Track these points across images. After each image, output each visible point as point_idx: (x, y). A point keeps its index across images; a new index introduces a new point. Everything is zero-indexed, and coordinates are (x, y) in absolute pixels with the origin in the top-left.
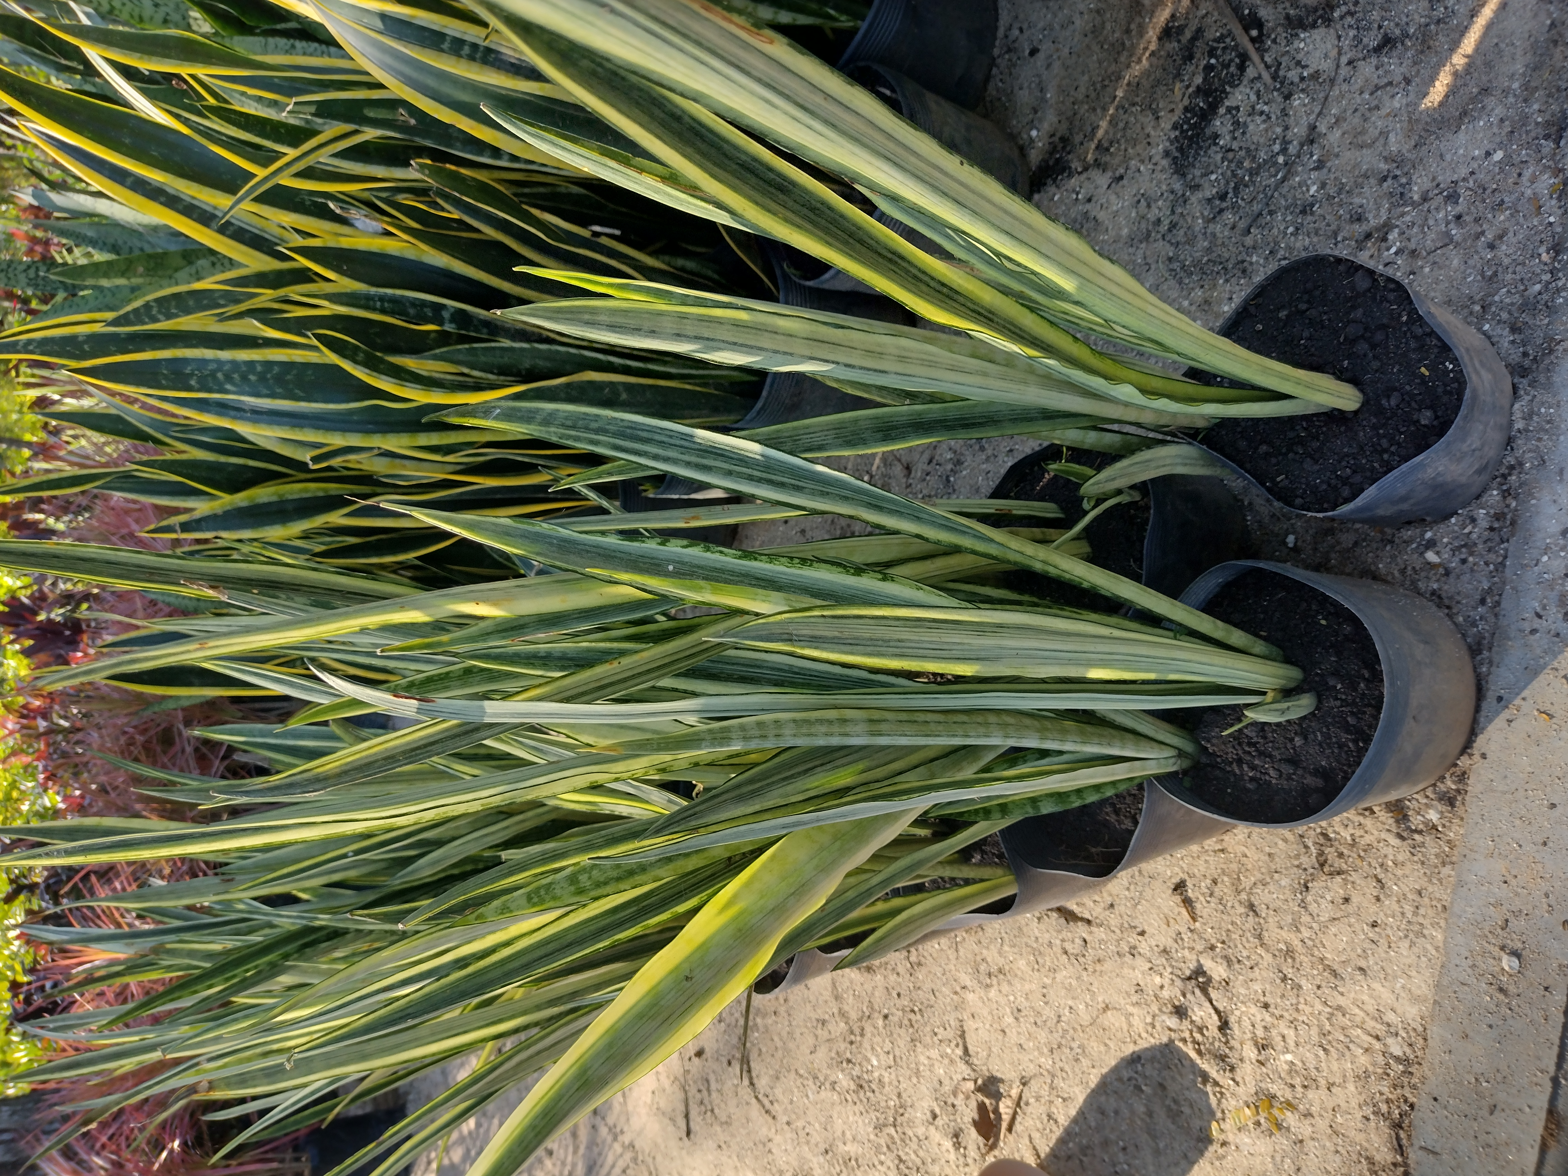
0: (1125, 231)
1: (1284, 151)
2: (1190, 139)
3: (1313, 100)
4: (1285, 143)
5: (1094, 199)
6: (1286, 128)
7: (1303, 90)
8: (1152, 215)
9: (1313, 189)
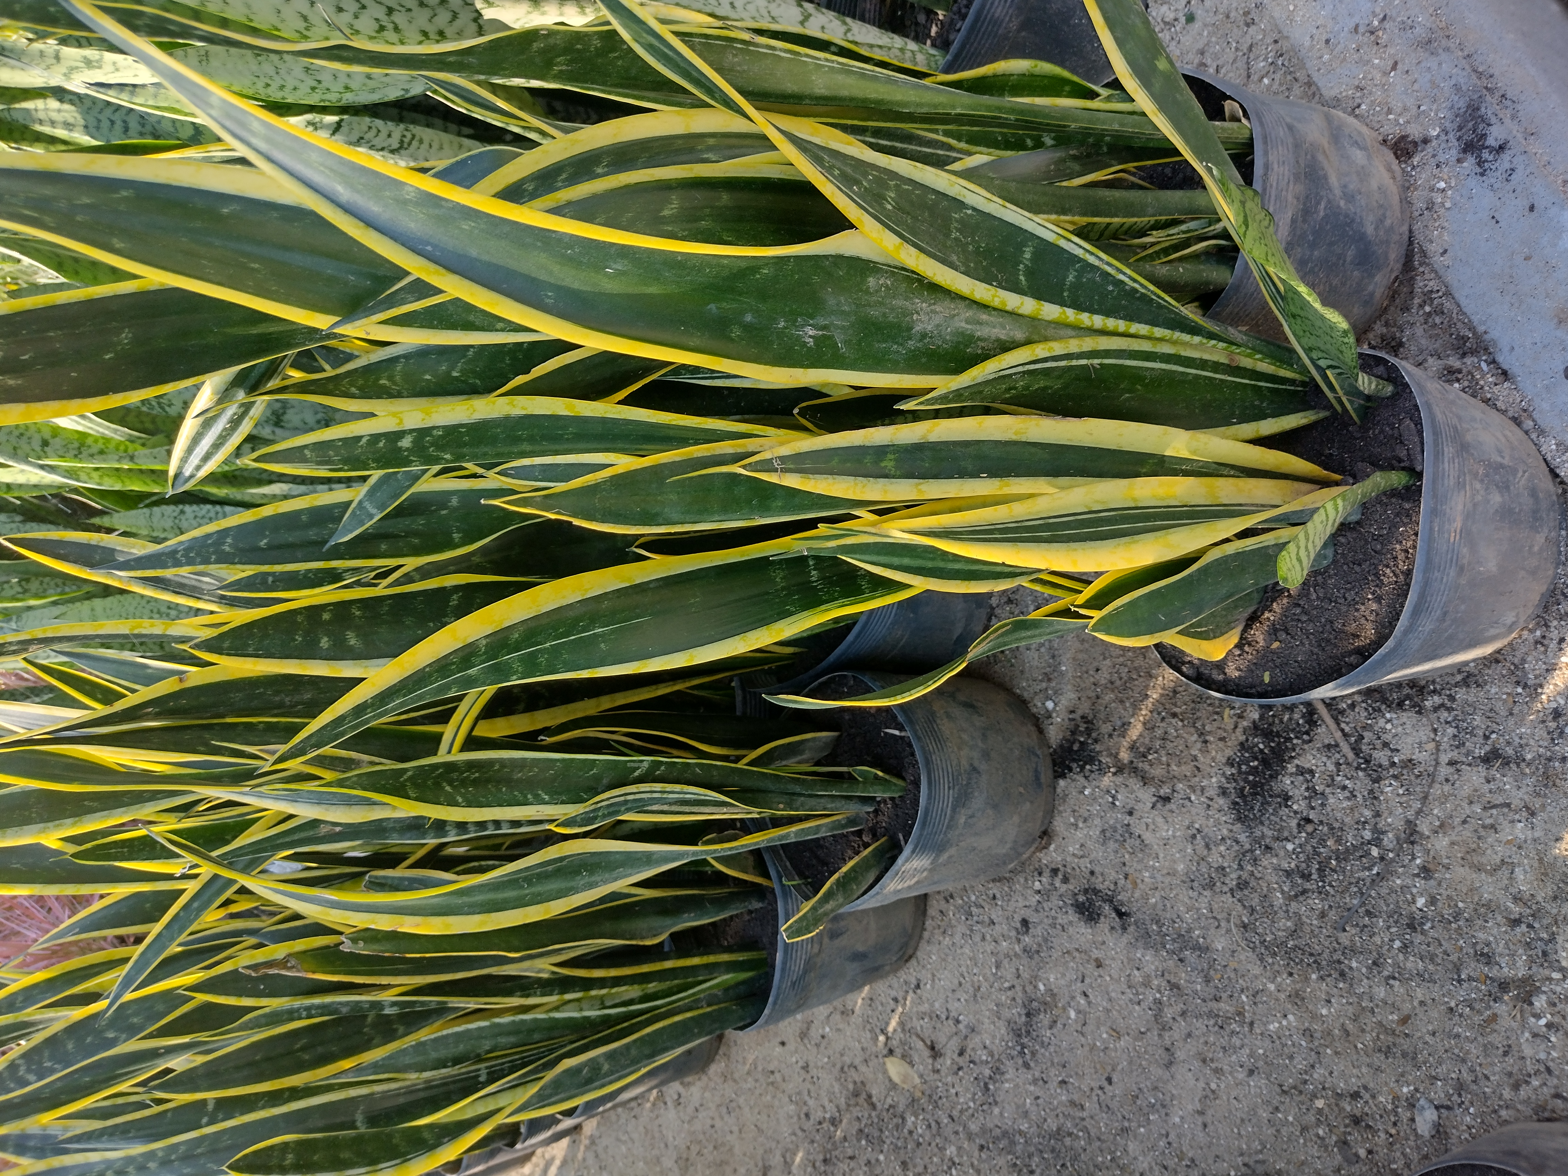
0: (1181, 867)
1: (1377, 841)
2: (1254, 785)
3: (1408, 792)
4: (1378, 833)
5: (1135, 812)
6: (1377, 815)
7: (1395, 777)
8: (1215, 859)
9: (1421, 902)
